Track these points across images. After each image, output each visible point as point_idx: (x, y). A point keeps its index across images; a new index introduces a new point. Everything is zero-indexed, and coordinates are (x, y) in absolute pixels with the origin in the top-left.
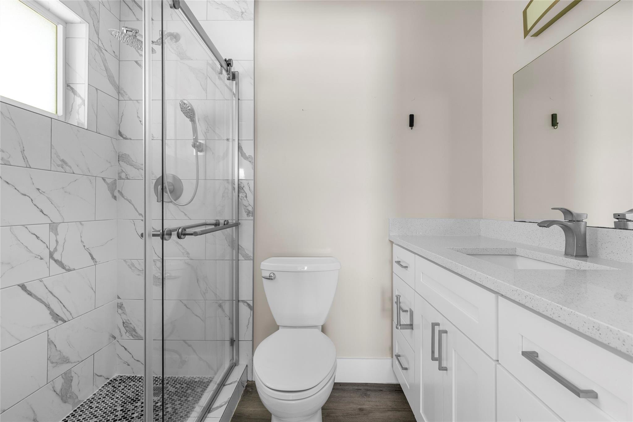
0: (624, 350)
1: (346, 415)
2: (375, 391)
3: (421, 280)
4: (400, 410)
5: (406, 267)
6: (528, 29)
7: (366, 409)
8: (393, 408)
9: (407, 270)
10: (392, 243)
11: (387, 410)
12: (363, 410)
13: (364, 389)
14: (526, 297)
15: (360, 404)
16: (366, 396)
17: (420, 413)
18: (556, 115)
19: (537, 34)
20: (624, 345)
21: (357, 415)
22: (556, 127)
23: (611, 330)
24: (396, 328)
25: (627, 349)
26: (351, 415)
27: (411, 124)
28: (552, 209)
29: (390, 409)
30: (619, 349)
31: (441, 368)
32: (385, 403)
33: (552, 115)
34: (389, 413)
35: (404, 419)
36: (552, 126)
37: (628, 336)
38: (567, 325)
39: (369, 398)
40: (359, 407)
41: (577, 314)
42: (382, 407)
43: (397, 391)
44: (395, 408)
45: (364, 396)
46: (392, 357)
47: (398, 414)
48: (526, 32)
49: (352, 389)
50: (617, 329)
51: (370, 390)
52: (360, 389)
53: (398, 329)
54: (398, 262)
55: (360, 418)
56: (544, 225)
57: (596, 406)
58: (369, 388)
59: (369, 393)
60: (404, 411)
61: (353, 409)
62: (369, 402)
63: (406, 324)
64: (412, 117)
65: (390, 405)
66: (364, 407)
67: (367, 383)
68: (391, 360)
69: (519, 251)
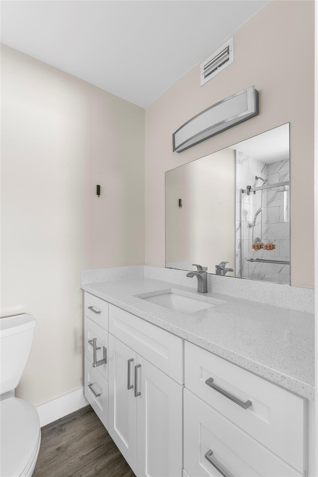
0: (272, 380)
1: (44, 464)
2: (69, 422)
3: (115, 324)
4: (93, 429)
5: (99, 312)
6: (176, 147)
7: (63, 445)
8: (87, 431)
9: (100, 314)
10: (83, 291)
11: (82, 435)
12: (60, 449)
13: (59, 426)
14: (208, 344)
15: (57, 443)
16: (62, 432)
17: (114, 429)
18: (181, 199)
19: (179, 152)
20: (272, 376)
21: (56, 457)
22: (181, 207)
23: (265, 368)
24: (93, 367)
25: (274, 379)
26: (49, 461)
27: (98, 193)
28: (193, 265)
29: (85, 433)
30: (269, 379)
31: (137, 394)
32: (80, 429)
33: (179, 200)
34: (86, 437)
35: (97, 436)
36: (179, 206)
37: (275, 372)
38: (237, 364)
39: (65, 433)
40: (56, 447)
41: (244, 358)
42: (77, 435)
43: (89, 412)
44: (89, 430)
45: (59, 433)
46: (84, 385)
47: (92, 434)
48: (174, 149)
49: (47, 432)
50: (268, 367)
51: (64, 424)
52: (55, 428)
53: (95, 367)
54: (91, 308)
55: (58, 459)
56: (190, 276)
57: (251, 409)
58: (63, 422)
59: (63, 428)
60: (96, 429)
61: (50, 453)
62: (65, 436)
63: (100, 360)
64: (98, 187)
65: (84, 429)
66: (61, 444)
67: (61, 418)
68: (82, 389)
69: (173, 290)
